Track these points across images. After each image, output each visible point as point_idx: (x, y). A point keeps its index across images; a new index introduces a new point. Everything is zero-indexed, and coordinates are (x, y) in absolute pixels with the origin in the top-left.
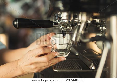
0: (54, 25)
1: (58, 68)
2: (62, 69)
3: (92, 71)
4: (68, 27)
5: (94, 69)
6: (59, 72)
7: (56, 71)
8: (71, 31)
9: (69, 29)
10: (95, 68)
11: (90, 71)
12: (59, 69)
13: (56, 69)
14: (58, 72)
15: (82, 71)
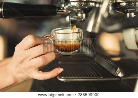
0: (58, 12)
1: (65, 76)
2: (71, 77)
3: (118, 79)
4: (79, 15)
5: (122, 77)
6: (67, 82)
7: (62, 80)
8: (84, 20)
9: (81, 18)
10: (122, 75)
11: (115, 79)
12: (67, 77)
13: (62, 77)
14: (65, 82)
15: (102, 79)
